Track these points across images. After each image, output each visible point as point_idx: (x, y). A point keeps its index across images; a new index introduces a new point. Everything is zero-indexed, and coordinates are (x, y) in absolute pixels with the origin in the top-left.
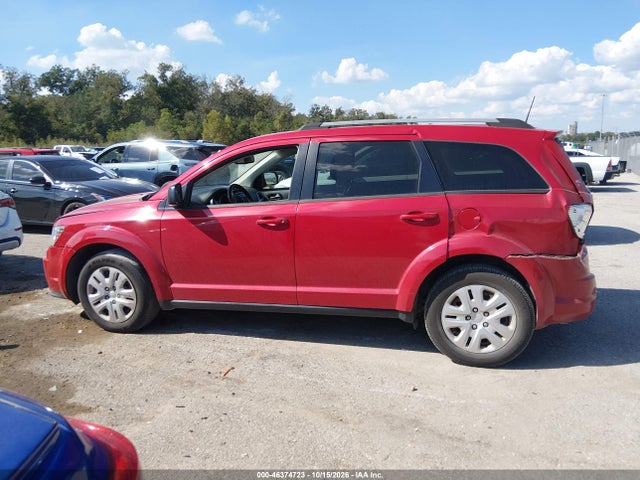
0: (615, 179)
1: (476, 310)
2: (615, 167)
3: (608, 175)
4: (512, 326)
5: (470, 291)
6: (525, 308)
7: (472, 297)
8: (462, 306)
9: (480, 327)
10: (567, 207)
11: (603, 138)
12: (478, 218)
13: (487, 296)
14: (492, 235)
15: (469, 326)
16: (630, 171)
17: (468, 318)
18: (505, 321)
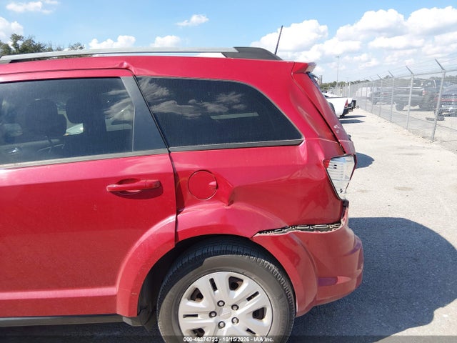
0: (350, 114)
1: (221, 303)
2: (350, 105)
3: (346, 111)
4: (267, 320)
5: (212, 281)
6: (281, 297)
7: (215, 288)
8: (204, 300)
9: (229, 324)
10: (326, 163)
11: (339, 85)
12: (214, 183)
13: (234, 284)
14: (233, 205)
15: (215, 325)
16: (358, 107)
17: (212, 314)
18: (259, 314)
